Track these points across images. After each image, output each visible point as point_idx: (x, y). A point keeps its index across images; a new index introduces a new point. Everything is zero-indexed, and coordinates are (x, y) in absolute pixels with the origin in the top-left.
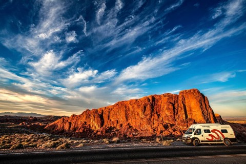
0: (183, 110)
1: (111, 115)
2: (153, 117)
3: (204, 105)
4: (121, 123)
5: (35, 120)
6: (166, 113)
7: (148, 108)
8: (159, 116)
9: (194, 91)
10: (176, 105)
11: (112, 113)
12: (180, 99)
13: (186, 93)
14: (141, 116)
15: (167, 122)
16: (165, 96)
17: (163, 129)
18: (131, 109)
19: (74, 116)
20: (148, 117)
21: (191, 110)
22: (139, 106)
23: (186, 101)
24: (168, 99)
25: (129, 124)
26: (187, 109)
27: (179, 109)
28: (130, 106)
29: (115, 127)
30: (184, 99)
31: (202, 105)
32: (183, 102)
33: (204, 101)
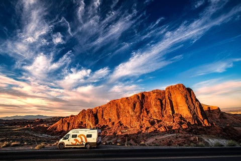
0: (169, 105)
1: (104, 114)
2: (142, 114)
3: (190, 100)
4: (113, 121)
5: (42, 121)
6: (154, 109)
7: (138, 105)
8: (148, 112)
9: (179, 86)
10: (164, 101)
11: (105, 111)
12: (167, 95)
13: (172, 88)
14: (131, 113)
15: (155, 118)
16: (154, 93)
17: (150, 126)
18: (122, 107)
19: (72, 116)
20: (138, 114)
21: (177, 105)
22: (129, 103)
23: (173, 96)
24: (157, 95)
25: (120, 122)
26: (174, 104)
27: (167, 105)
28: (121, 104)
29: (107, 126)
30: (170, 94)
31: (187, 99)
32: (169, 98)
33: (190, 96)
